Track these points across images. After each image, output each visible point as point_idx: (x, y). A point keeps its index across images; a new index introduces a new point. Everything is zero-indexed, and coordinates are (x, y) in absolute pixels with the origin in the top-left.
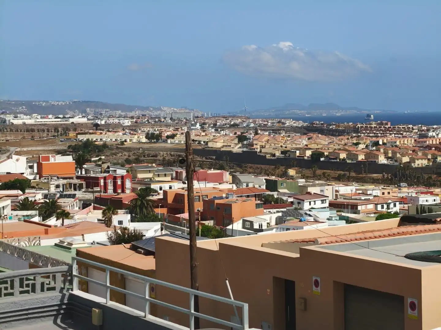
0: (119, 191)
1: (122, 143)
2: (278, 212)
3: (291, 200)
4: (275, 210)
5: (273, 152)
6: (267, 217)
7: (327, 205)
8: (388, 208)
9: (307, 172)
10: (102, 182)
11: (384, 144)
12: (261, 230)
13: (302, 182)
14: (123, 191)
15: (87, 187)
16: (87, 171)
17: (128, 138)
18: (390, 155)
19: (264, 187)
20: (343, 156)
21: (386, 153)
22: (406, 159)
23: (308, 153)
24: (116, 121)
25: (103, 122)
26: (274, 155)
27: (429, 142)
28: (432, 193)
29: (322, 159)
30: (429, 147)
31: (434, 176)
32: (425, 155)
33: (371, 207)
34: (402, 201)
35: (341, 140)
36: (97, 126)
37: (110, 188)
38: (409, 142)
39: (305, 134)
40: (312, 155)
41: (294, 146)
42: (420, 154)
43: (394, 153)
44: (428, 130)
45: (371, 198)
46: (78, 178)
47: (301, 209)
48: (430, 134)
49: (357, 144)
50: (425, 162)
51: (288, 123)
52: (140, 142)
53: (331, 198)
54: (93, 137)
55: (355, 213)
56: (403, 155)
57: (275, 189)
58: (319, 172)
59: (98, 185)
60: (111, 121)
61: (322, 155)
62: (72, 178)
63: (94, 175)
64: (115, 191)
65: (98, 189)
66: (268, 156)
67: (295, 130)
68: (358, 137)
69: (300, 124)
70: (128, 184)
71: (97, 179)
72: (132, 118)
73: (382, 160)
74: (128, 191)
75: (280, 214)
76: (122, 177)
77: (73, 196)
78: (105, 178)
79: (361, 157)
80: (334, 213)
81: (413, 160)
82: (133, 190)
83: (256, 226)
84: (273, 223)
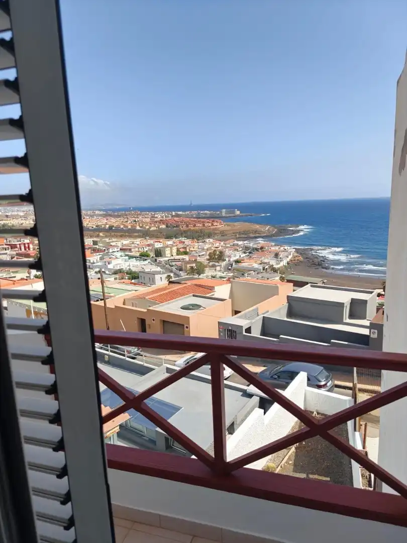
0: (27, 249)
1: (22, 224)
2: (100, 255)
3: (104, 248)
4: (97, 254)
5: (92, 226)
6: (96, 257)
7: (119, 250)
8: (144, 249)
9: (108, 234)
10: (18, 246)
11: (138, 221)
12: (94, 263)
13: (107, 240)
14: (29, 249)
15: (12, 248)
16: (9, 242)
17: (24, 222)
18: (141, 225)
19: (92, 244)
20: (122, 227)
21: (139, 225)
22: (147, 227)
23: (107, 226)
24: (16, 213)
25: (10, 214)
26: (93, 227)
27: (156, 220)
28: (159, 242)
29: (113, 228)
30: (156, 222)
31: (159, 234)
32: (155, 225)
33: (137, 249)
34: (149, 245)
35: (120, 220)
36: (7, 216)
37: (23, 247)
38: (148, 220)
39: (105, 217)
40: (109, 227)
41: (101, 223)
42: (153, 225)
43: (143, 225)
44: (155, 214)
45: (136, 245)
46: (6, 245)
47: (108, 252)
48: (156, 216)
49: (127, 221)
50: (155, 228)
51: (97, 212)
52: (30, 224)
53: (120, 247)
54: (7, 222)
55: (131, 252)
56: (146, 226)
57: (97, 245)
58: (113, 234)
59: (17, 247)
60: (13, 213)
61: (113, 226)
62: (3, 245)
63: (14, 243)
64: (25, 250)
65: (17, 249)
66: (90, 228)
67: (101, 215)
68: (128, 218)
69: (102, 213)
70: (31, 246)
71: (16, 245)
72: (24, 211)
73: (138, 228)
74: (31, 249)
75: (101, 256)
76: (28, 244)
77: (6, 254)
78: (20, 244)
79: (129, 227)
80: (123, 254)
81: (150, 227)
82: (34, 249)
83: (92, 261)
84: (99, 259)
